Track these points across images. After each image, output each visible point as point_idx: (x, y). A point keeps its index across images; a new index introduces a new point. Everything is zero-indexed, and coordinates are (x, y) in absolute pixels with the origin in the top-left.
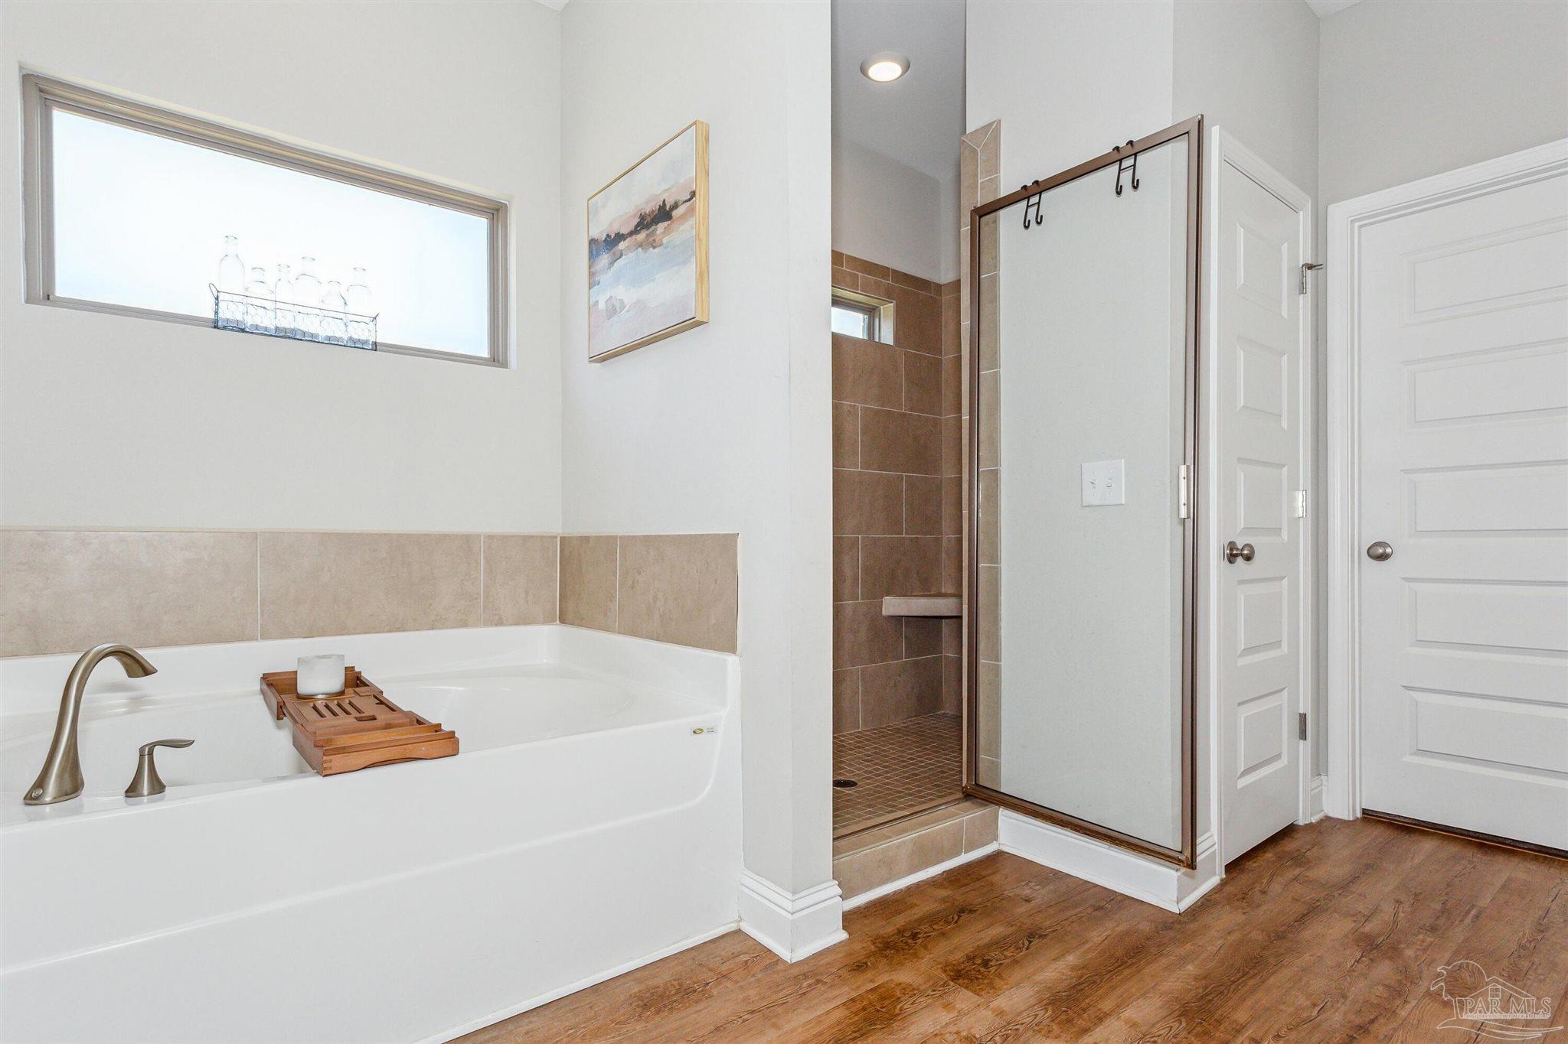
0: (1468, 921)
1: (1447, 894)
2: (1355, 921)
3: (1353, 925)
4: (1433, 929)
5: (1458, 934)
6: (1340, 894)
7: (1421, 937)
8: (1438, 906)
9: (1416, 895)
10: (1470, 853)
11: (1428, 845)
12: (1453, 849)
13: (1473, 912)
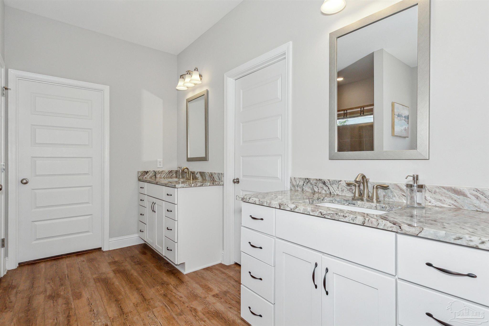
0: (67, 279)
1: (58, 275)
2: (43, 294)
3: (44, 295)
4: (62, 285)
5: (67, 283)
6: (33, 290)
7: (61, 288)
8: (58, 279)
9: (51, 279)
10: (54, 262)
11: (42, 265)
12: (49, 263)
13: (66, 276)
